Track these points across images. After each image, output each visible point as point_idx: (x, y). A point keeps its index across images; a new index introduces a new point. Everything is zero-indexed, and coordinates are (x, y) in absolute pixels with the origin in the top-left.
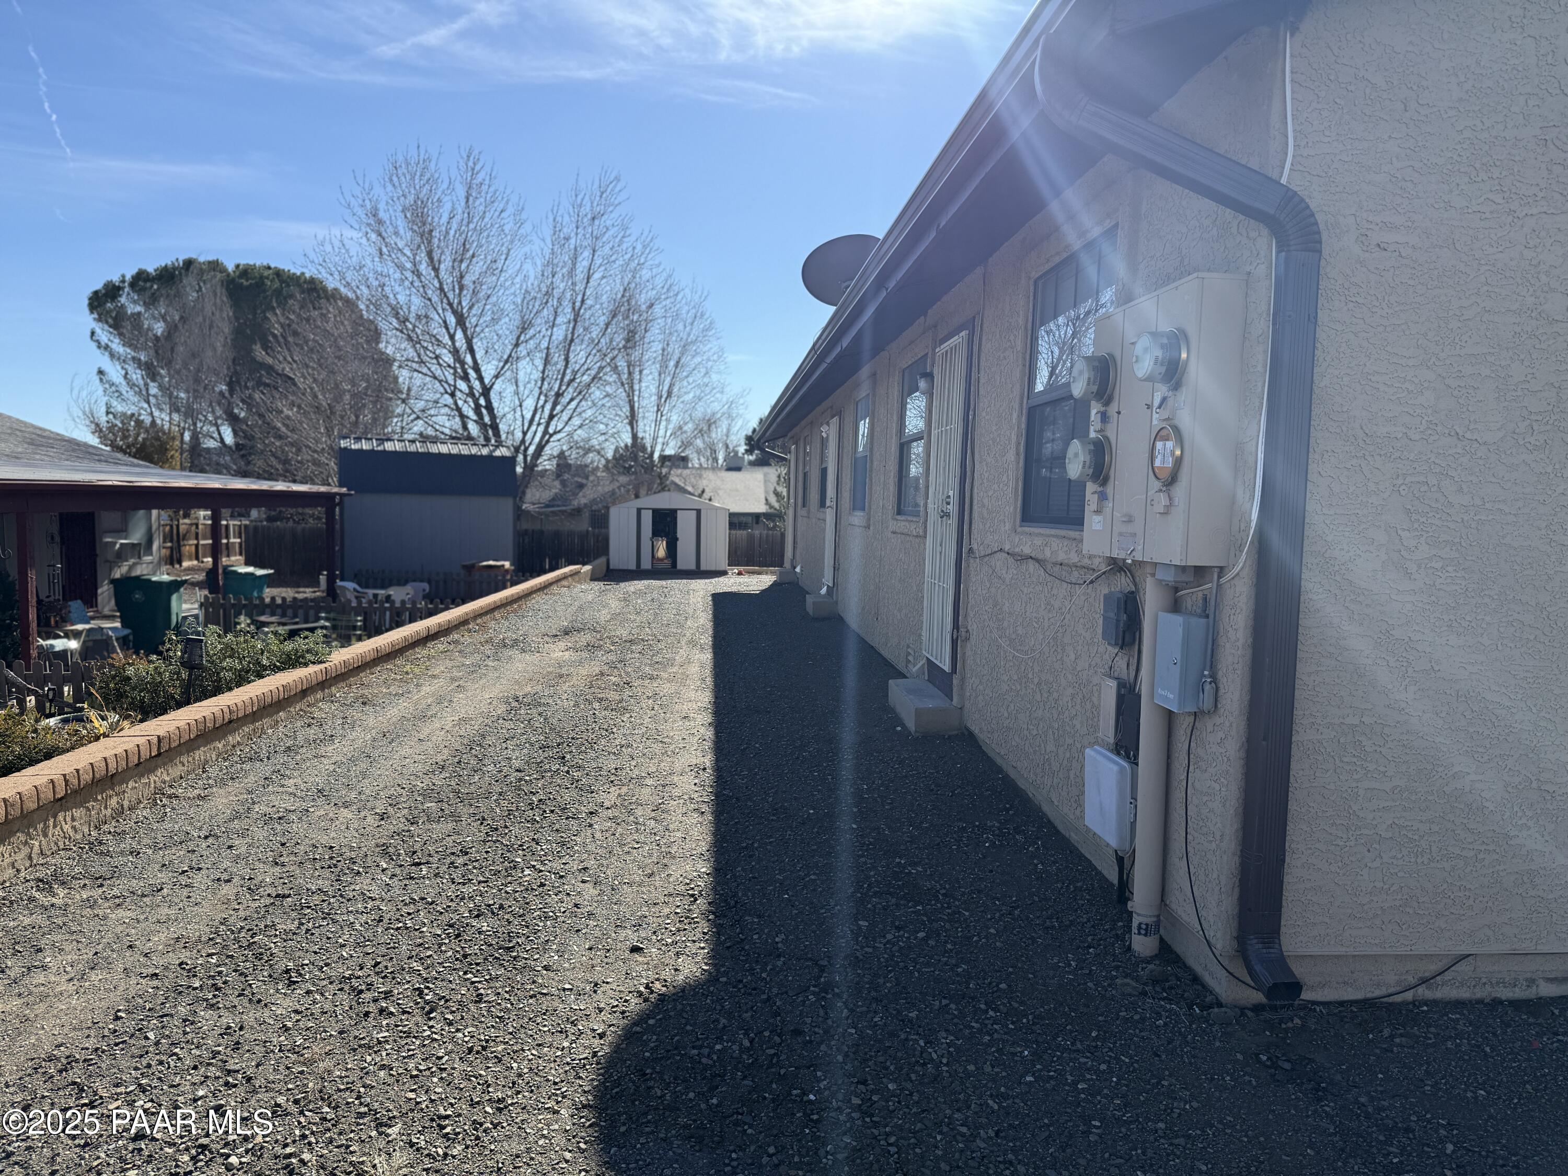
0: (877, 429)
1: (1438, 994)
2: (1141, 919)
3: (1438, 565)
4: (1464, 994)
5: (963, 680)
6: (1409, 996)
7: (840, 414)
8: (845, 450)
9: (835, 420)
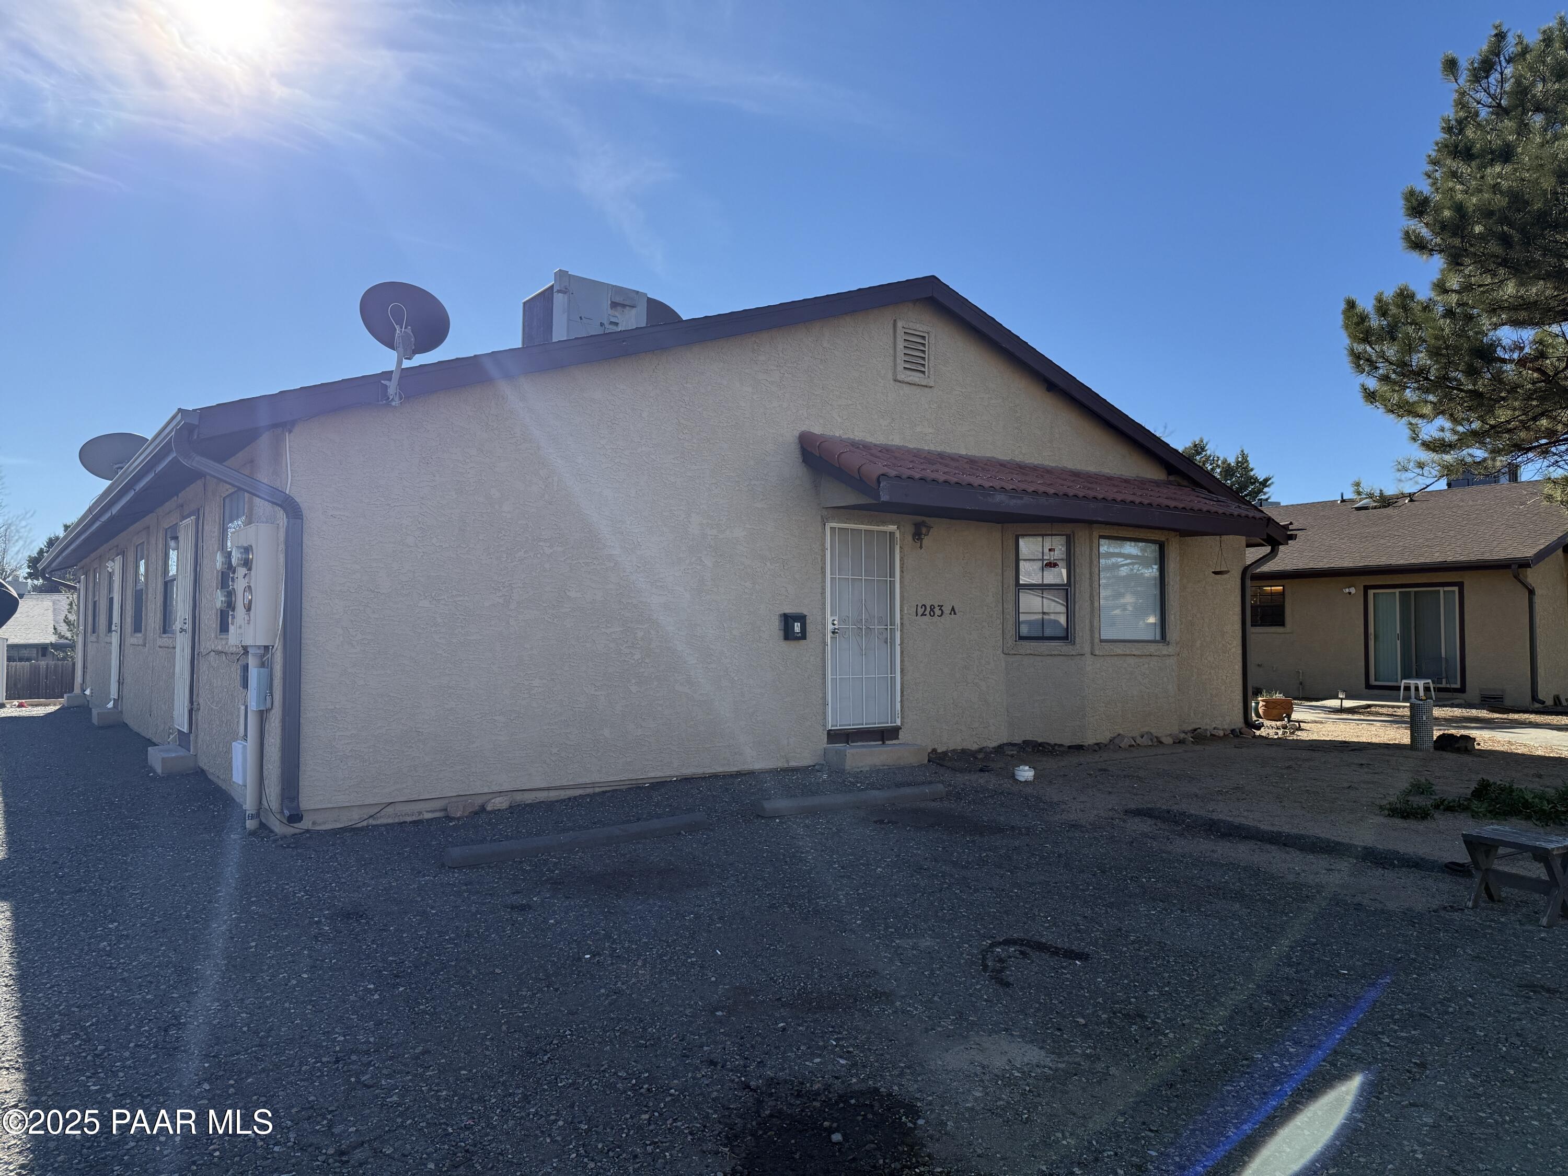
0: (151, 570)
1: (379, 822)
2: (250, 812)
3: (366, 642)
4: (390, 821)
5: (197, 736)
6: (365, 823)
7: (123, 553)
8: (128, 584)
9: (119, 559)
